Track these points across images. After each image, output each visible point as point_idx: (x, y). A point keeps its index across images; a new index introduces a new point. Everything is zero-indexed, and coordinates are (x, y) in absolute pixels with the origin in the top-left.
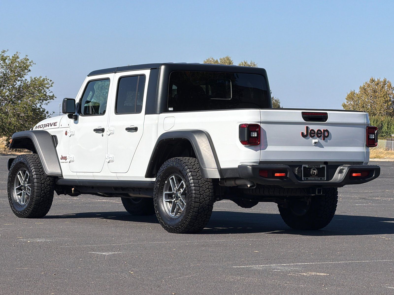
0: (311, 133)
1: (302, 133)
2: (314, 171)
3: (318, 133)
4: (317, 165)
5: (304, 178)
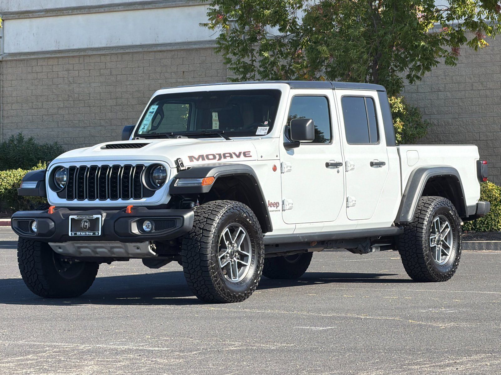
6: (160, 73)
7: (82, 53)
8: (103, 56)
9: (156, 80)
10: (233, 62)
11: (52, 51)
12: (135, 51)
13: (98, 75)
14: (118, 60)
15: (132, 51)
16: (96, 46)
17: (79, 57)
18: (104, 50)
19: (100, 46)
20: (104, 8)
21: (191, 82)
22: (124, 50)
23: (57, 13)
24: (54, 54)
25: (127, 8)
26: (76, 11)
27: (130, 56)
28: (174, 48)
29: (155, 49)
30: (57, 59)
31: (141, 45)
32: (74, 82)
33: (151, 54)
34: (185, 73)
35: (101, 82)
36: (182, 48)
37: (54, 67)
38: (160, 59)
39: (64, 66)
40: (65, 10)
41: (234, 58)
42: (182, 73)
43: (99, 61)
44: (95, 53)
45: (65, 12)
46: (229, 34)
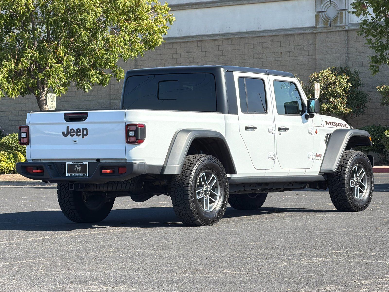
0: (71, 132)
1: (63, 133)
2: (78, 168)
3: (77, 132)
4: (80, 162)
5: (68, 174)
6: (262, 54)
7: (200, 39)
8: (217, 41)
9: (259, 59)
10: (373, 42)
11: (175, 37)
12: (242, 36)
13: (212, 55)
14: (229, 44)
15: (239, 36)
16: (211, 33)
17: (198, 41)
18: (217, 36)
19: (214, 33)
20: (217, 4)
21: (287, 60)
22: (233, 36)
23: (180, 8)
24: (178, 40)
25: (236, 3)
26: (195, 6)
27: (238, 40)
28: (274, 34)
29: (258, 35)
30: (180, 44)
31: (246, 32)
32: (193, 61)
33: (255, 38)
34: (282, 53)
35: (215, 61)
36: (280, 34)
37: (178, 50)
38: (262, 43)
39: (185, 49)
40: (186, 6)
41: (374, 39)
42: (280, 53)
43: (214, 45)
44: (210, 38)
45: (186, 7)
46: (370, 21)
